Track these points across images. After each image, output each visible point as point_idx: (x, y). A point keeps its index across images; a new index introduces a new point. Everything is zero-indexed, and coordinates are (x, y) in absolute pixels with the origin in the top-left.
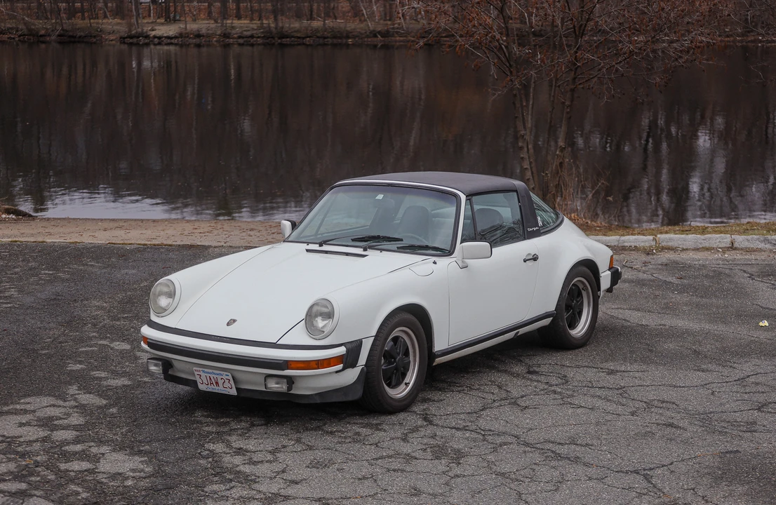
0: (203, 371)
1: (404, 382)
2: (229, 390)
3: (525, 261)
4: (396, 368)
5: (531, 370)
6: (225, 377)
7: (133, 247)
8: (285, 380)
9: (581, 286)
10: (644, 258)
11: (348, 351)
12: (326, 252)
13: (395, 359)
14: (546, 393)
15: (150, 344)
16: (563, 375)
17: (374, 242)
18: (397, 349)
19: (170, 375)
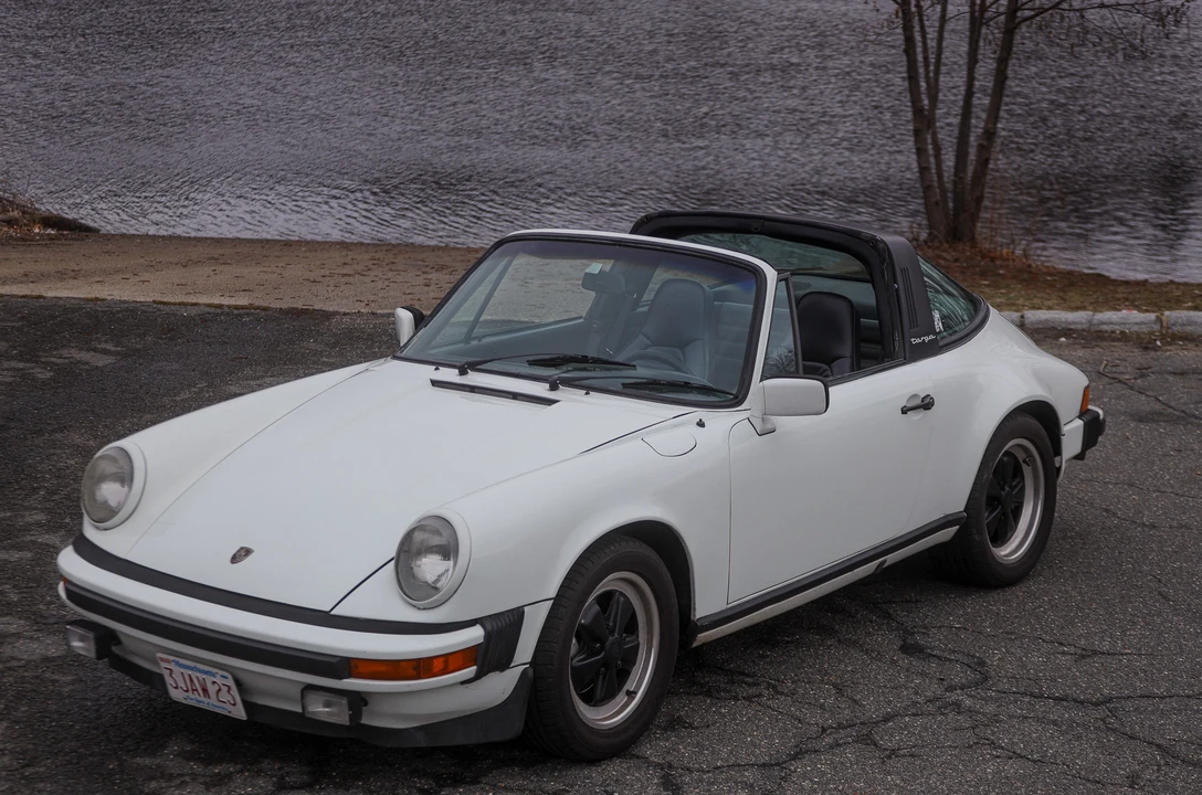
0: (177, 663)
1: (625, 689)
2: (228, 706)
3: (905, 411)
4: (606, 664)
5: (910, 641)
6: (218, 680)
8: (345, 701)
9: (1021, 456)
10: (1137, 356)
11: (488, 636)
12: (473, 389)
13: (603, 643)
14: (939, 708)
15: (71, 595)
16: (978, 658)
17: (574, 370)
18: (608, 619)
19: (117, 657)
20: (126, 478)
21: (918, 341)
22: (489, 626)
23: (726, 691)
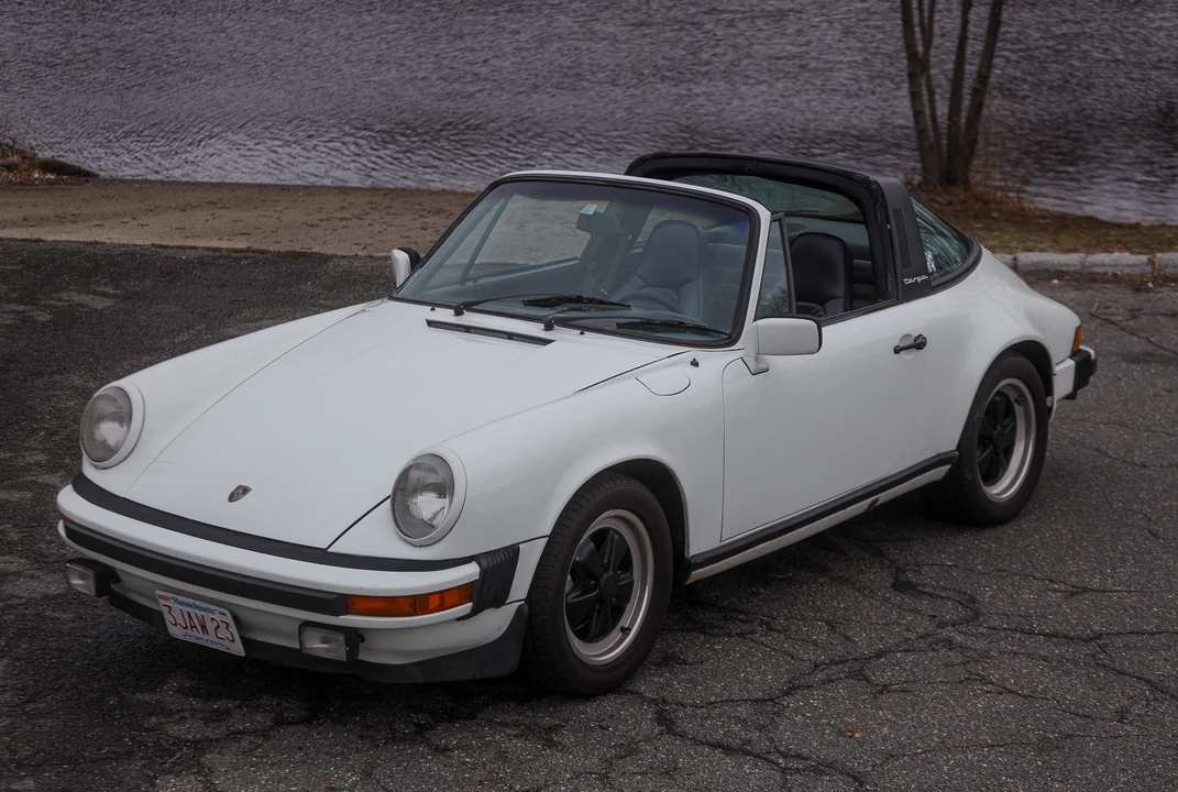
0: (176, 600)
1: (620, 624)
2: (226, 643)
3: (897, 350)
4: (601, 599)
5: (902, 578)
6: (218, 618)
7: (193, 254)
8: (342, 637)
9: (1012, 395)
10: (1130, 299)
11: (483, 573)
12: (468, 329)
13: (597, 580)
14: (931, 644)
15: (70, 532)
16: (969, 595)
17: (569, 310)
18: (602, 556)
19: (116, 595)
20: (124, 417)
21: (911, 281)
22: (484, 563)
23: (719, 627)
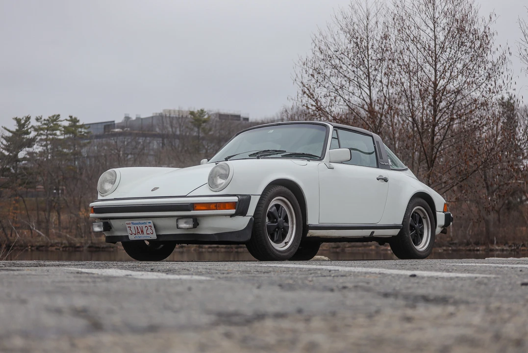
0: (133, 223)
1: (284, 241)
2: (150, 235)
3: (378, 179)
11: (240, 201)
13: (277, 220)
18: (278, 213)
20: (113, 182)
21: (383, 163)
22: (240, 198)
